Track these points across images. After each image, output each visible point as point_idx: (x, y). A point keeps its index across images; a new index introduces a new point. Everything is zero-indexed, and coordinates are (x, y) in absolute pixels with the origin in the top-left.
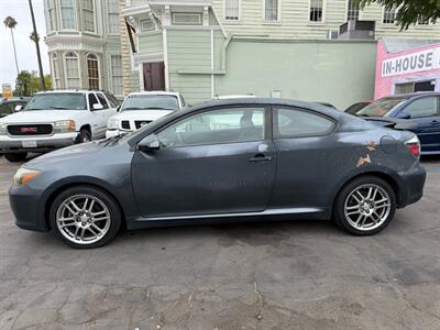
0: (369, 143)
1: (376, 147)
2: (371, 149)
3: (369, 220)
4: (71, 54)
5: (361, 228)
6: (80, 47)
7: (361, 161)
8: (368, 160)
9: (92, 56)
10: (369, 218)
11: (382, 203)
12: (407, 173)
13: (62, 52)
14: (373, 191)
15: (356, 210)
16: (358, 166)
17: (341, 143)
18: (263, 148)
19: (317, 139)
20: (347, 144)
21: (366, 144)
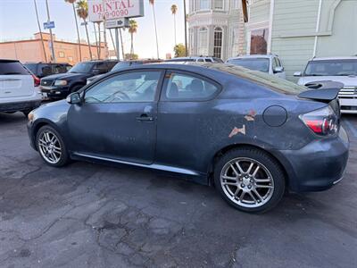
0: (249, 112)
1: (257, 118)
2: (249, 119)
3: (247, 196)
5: (239, 203)
6: (210, 23)
7: (235, 132)
8: (243, 131)
10: (247, 194)
11: (267, 183)
13: (197, 27)
14: (255, 166)
15: (235, 182)
16: (230, 136)
17: (218, 111)
18: (147, 109)
19: (195, 104)
20: (223, 111)
21: (244, 113)
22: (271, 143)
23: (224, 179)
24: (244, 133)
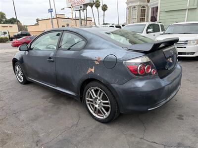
0: (97, 59)
1: (100, 62)
2: (97, 63)
3: (99, 112)
4: (134, 7)
8: (93, 70)
9: (144, 7)
10: (99, 110)
12: (121, 87)
13: (131, 7)
14: (100, 93)
15: (92, 102)
16: (87, 73)
21: (95, 59)
22: (106, 79)
23: (88, 101)
24: (93, 71)
